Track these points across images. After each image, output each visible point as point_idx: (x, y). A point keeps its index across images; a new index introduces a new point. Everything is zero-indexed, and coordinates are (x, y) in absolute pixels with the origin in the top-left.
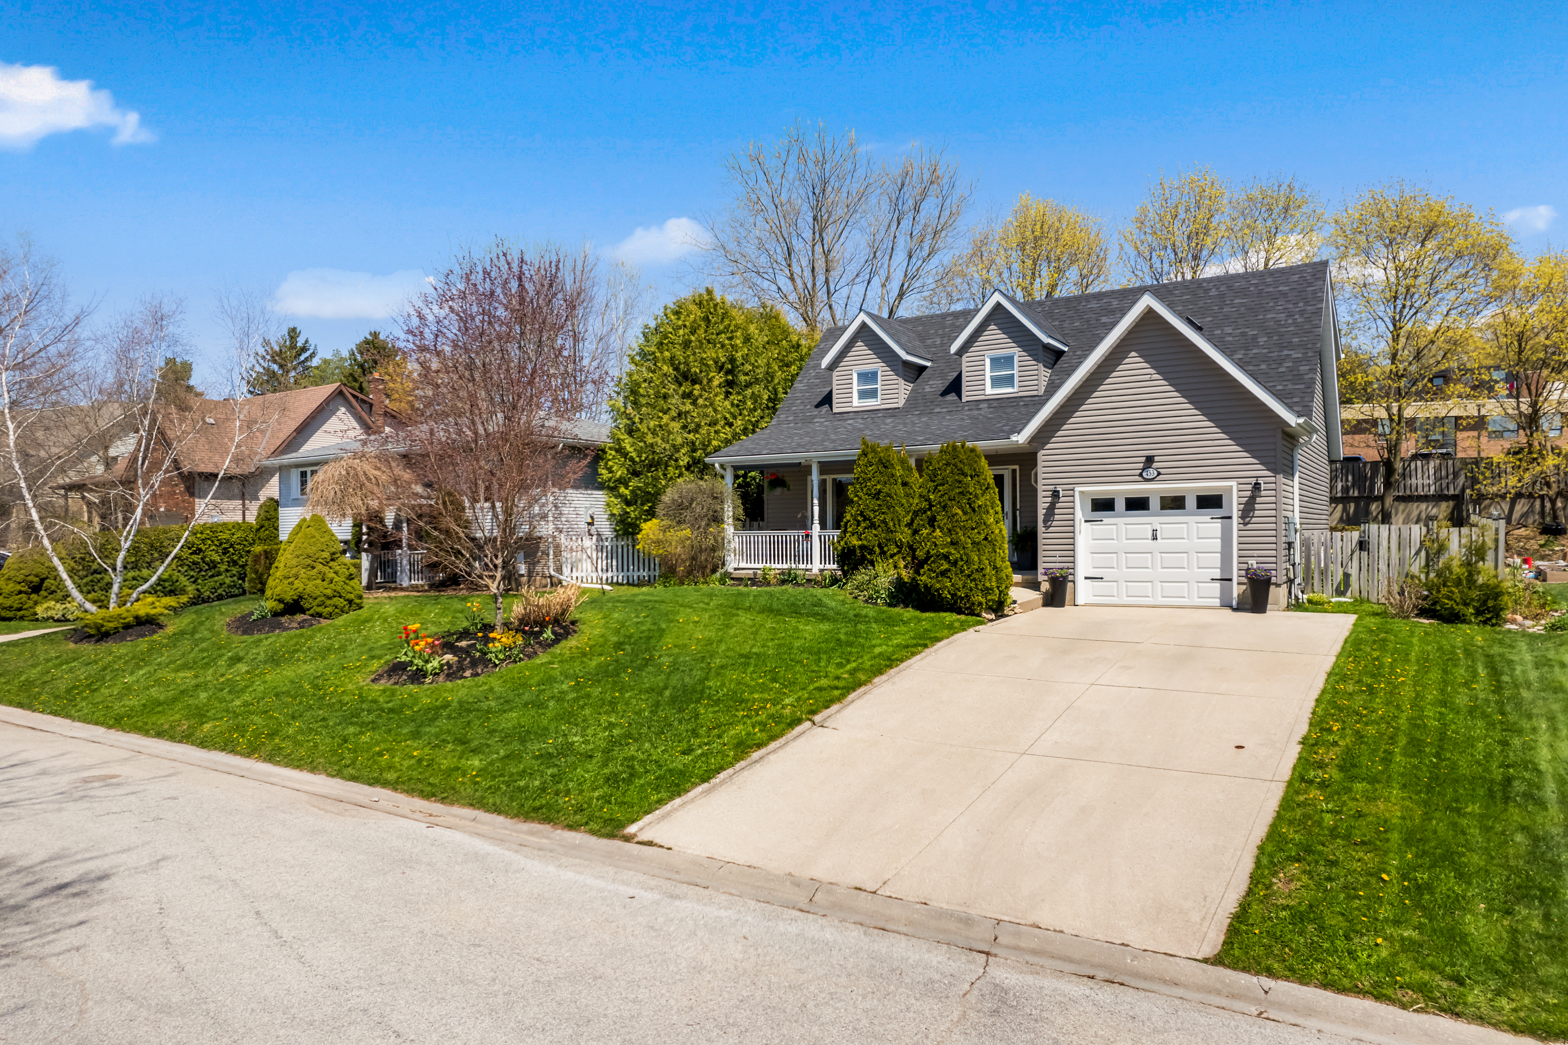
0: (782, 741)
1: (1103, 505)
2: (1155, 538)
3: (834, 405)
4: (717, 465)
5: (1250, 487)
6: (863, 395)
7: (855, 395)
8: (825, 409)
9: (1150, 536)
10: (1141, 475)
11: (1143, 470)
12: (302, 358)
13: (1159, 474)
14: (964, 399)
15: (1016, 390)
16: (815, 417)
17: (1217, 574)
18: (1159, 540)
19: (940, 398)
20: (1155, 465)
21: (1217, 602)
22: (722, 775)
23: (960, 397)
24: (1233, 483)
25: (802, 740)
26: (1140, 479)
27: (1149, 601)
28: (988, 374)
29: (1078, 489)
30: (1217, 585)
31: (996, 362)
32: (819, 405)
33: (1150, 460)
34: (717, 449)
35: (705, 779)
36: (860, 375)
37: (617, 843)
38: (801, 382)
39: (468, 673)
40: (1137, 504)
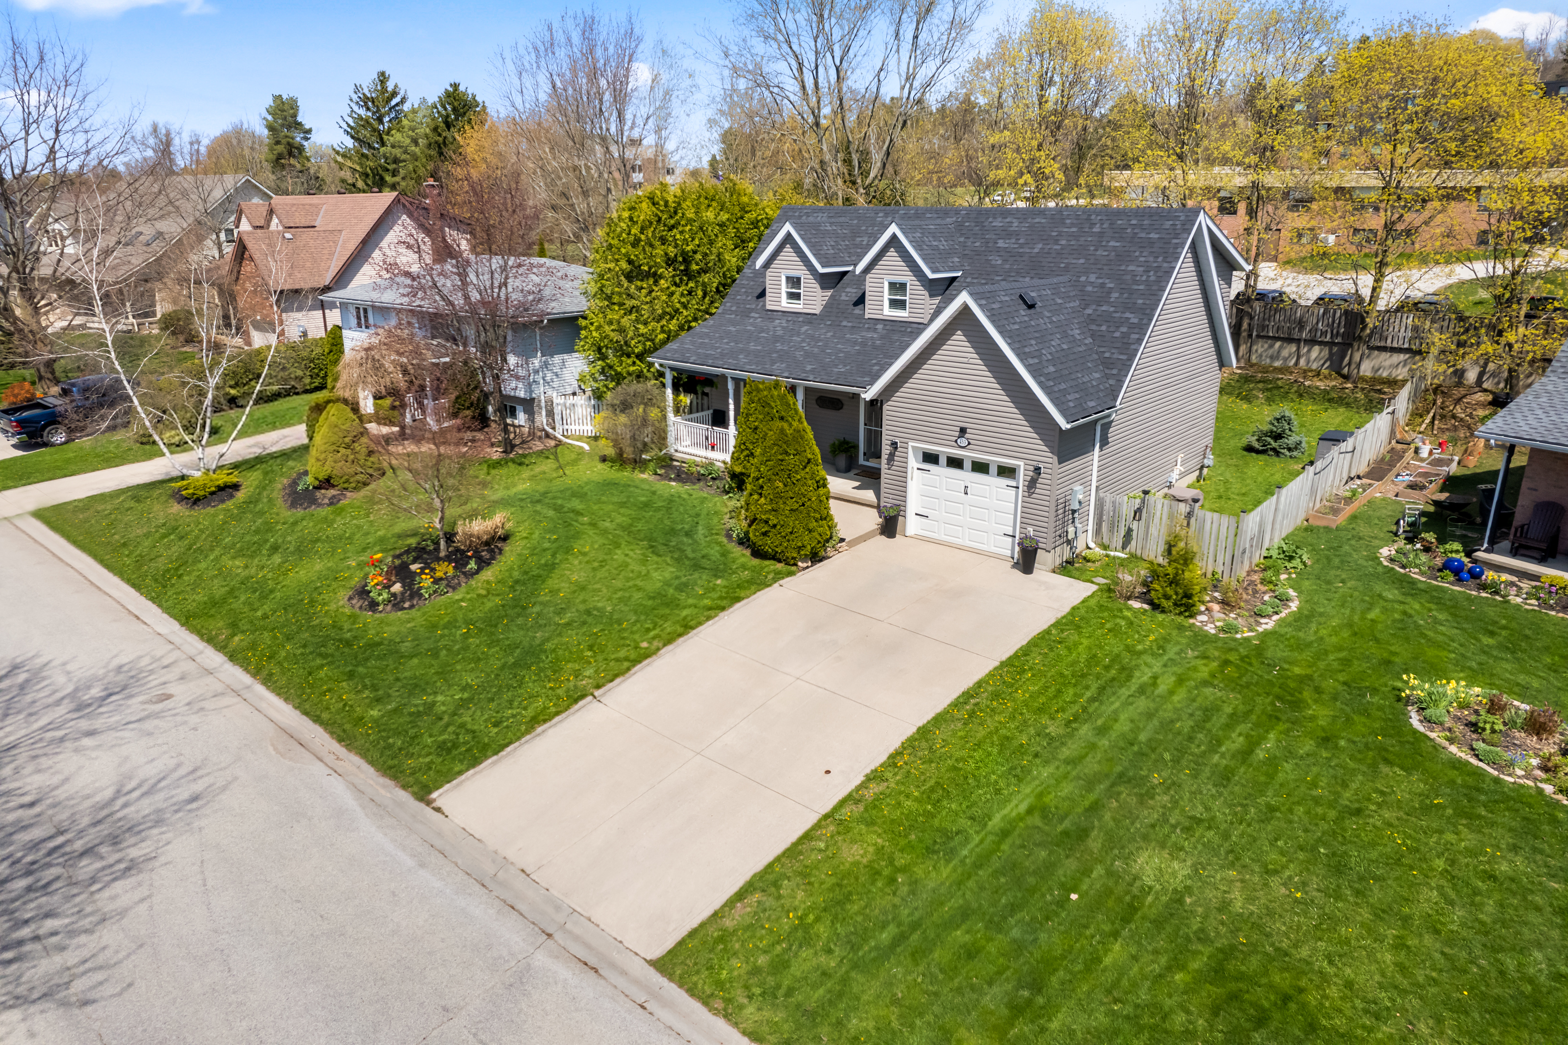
0: (564, 715)
1: (930, 458)
2: (966, 492)
3: (767, 302)
4: (657, 365)
5: (1032, 469)
6: (790, 296)
7: (784, 296)
8: (762, 302)
9: (963, 489)
10: (957, 441)
11: (958, 438)
12: (393, 102)
13: (969, 443)
14: (867, 315)
15: (906, 315)
17: (1009, 531)
18: (969, 495)
19: (851, 309)
20: (967, 436)
21: (1007, 553)
22: (509, 749)
23: (863, 313)
24: (1021, 463)
25: (579, 714)
26: (957, 444)
27: (959, 541)
28: (886, 296)
29: (911, 444)
30: (1008, 540)
31: (893, 286)
32: (758, 297)
33: (963, 431)
35: (496, 753)
36: (788, 278)
37: (422, 805)
39: (407, 605)
40: (955, 463)
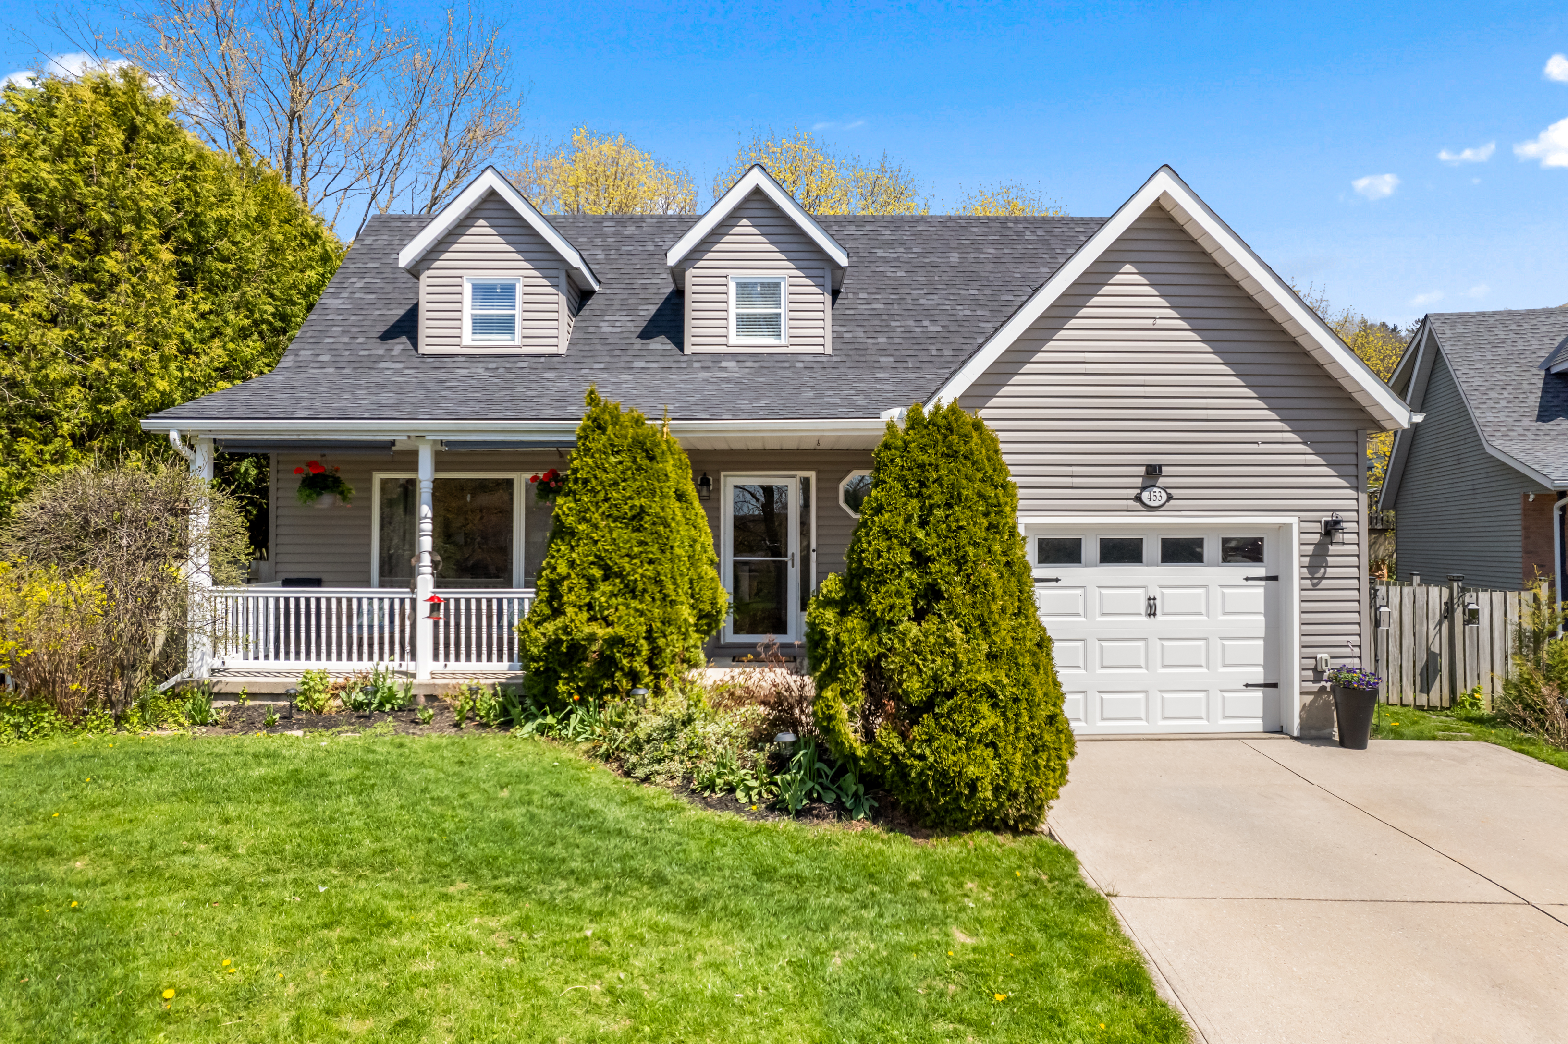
1: (1058, 552)
2: (1151, 611)
3: (422, 340)
4: (174, 435)
5: (1317, 527)
6: (482, 324)
7: (467, 324)
8: (401, 344)
9: (1143, 607)
10: (1138, 499)
11: (1143, 489)
13: (1170, 498)
14: (689, 349)
15: (783, 341)
16: (380, 359)
17: (1258, 675)
18: (1159, 617)
19: (638, 343)
20: (1162, 481)
21: (1258, 724)
23: (680, 345)
24: (1292, 520)
26: (1138, 506)
27: (1142, 727)
28: (733, 310)
30: (1258, 694)
31: (745, 290)
32: (387, 336)
33: (1153, 472)
34: (164, 404)
36: (476, 288)
38: (334, 295)
40: (1121, 551)
